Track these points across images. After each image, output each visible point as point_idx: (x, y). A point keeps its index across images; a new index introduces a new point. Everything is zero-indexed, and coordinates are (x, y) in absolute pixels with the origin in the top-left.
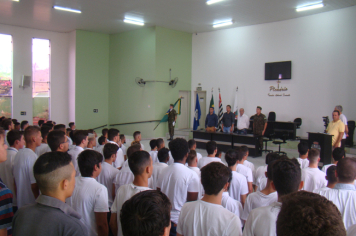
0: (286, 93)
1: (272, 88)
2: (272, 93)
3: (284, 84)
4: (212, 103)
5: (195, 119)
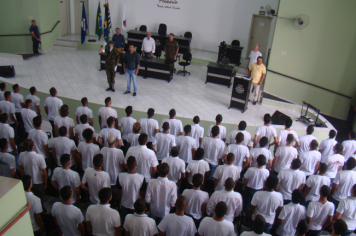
4: (99, 11)
5: (82, 29)
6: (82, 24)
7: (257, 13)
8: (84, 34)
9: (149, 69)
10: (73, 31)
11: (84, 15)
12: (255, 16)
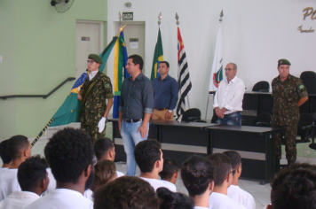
1: (308, 12)
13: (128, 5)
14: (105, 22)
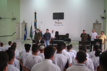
0: (62, 24)
1: (56, 22)
2: (56, 24)
3: (60, 21)
4: (31, 28)
5: (25, 34)
6: (25, 33)
7: (95, 23)
8: (25, 37)
9: (54, 45)
10: (21, 37)
11: (26, 29)
12: (94, 24)
13: (24, 20)
14: (20, 23)
